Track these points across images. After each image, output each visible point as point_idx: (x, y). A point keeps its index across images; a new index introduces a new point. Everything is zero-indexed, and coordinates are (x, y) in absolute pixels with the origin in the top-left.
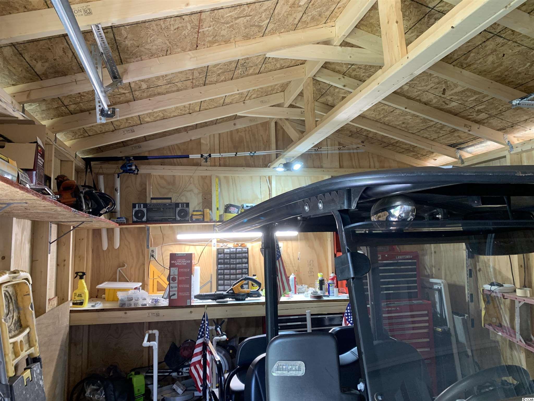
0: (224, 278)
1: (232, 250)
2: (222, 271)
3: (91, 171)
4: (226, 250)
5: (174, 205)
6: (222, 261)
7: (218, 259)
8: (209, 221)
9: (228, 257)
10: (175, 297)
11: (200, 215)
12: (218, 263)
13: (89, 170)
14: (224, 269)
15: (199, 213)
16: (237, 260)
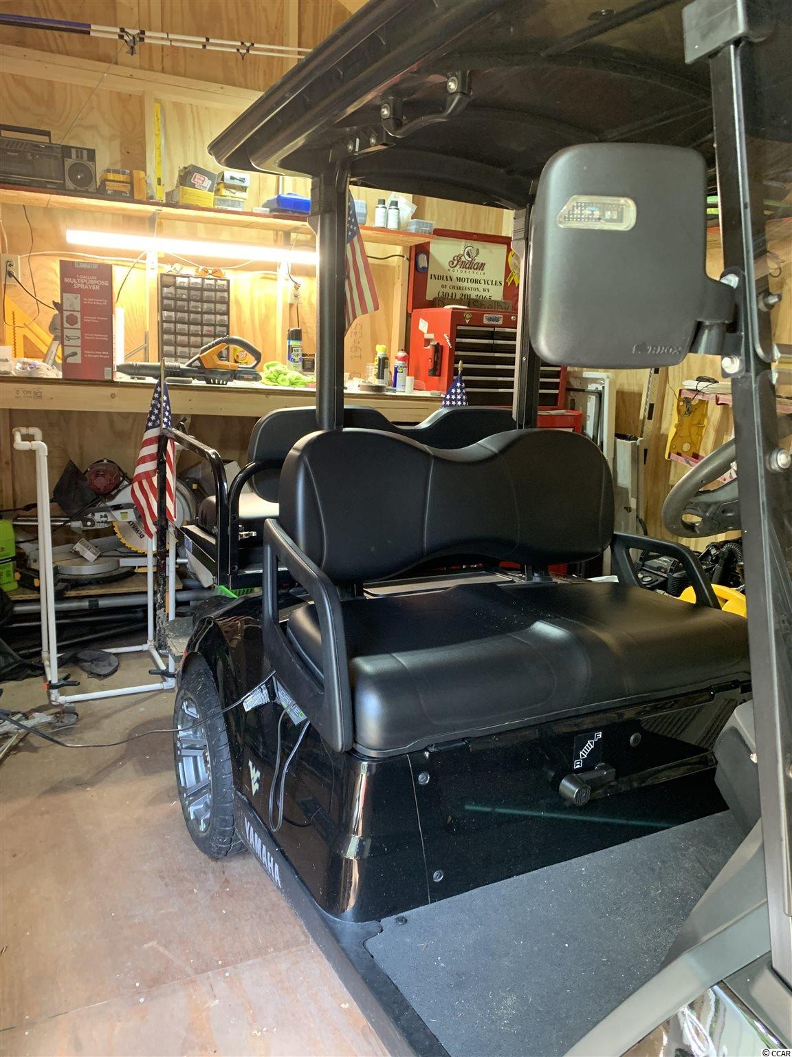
0: (175, 342)
1: (193, 280)
2: (172, 326)
4: (179, 280)
5: (59, 150)
6: (172, 302)
7: (163, 298)
8: (145, 200)
9: (184, 297)
10: (77, 360)
11: (123, 182)
12: (163, 308)
14: (175, 322)
15: (121, 177)
16: (206, 306)
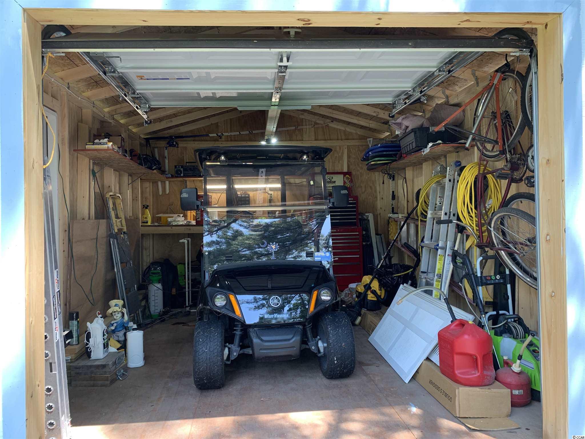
3: (150, 146)
10: (199, 220)
13: (149, 145)
